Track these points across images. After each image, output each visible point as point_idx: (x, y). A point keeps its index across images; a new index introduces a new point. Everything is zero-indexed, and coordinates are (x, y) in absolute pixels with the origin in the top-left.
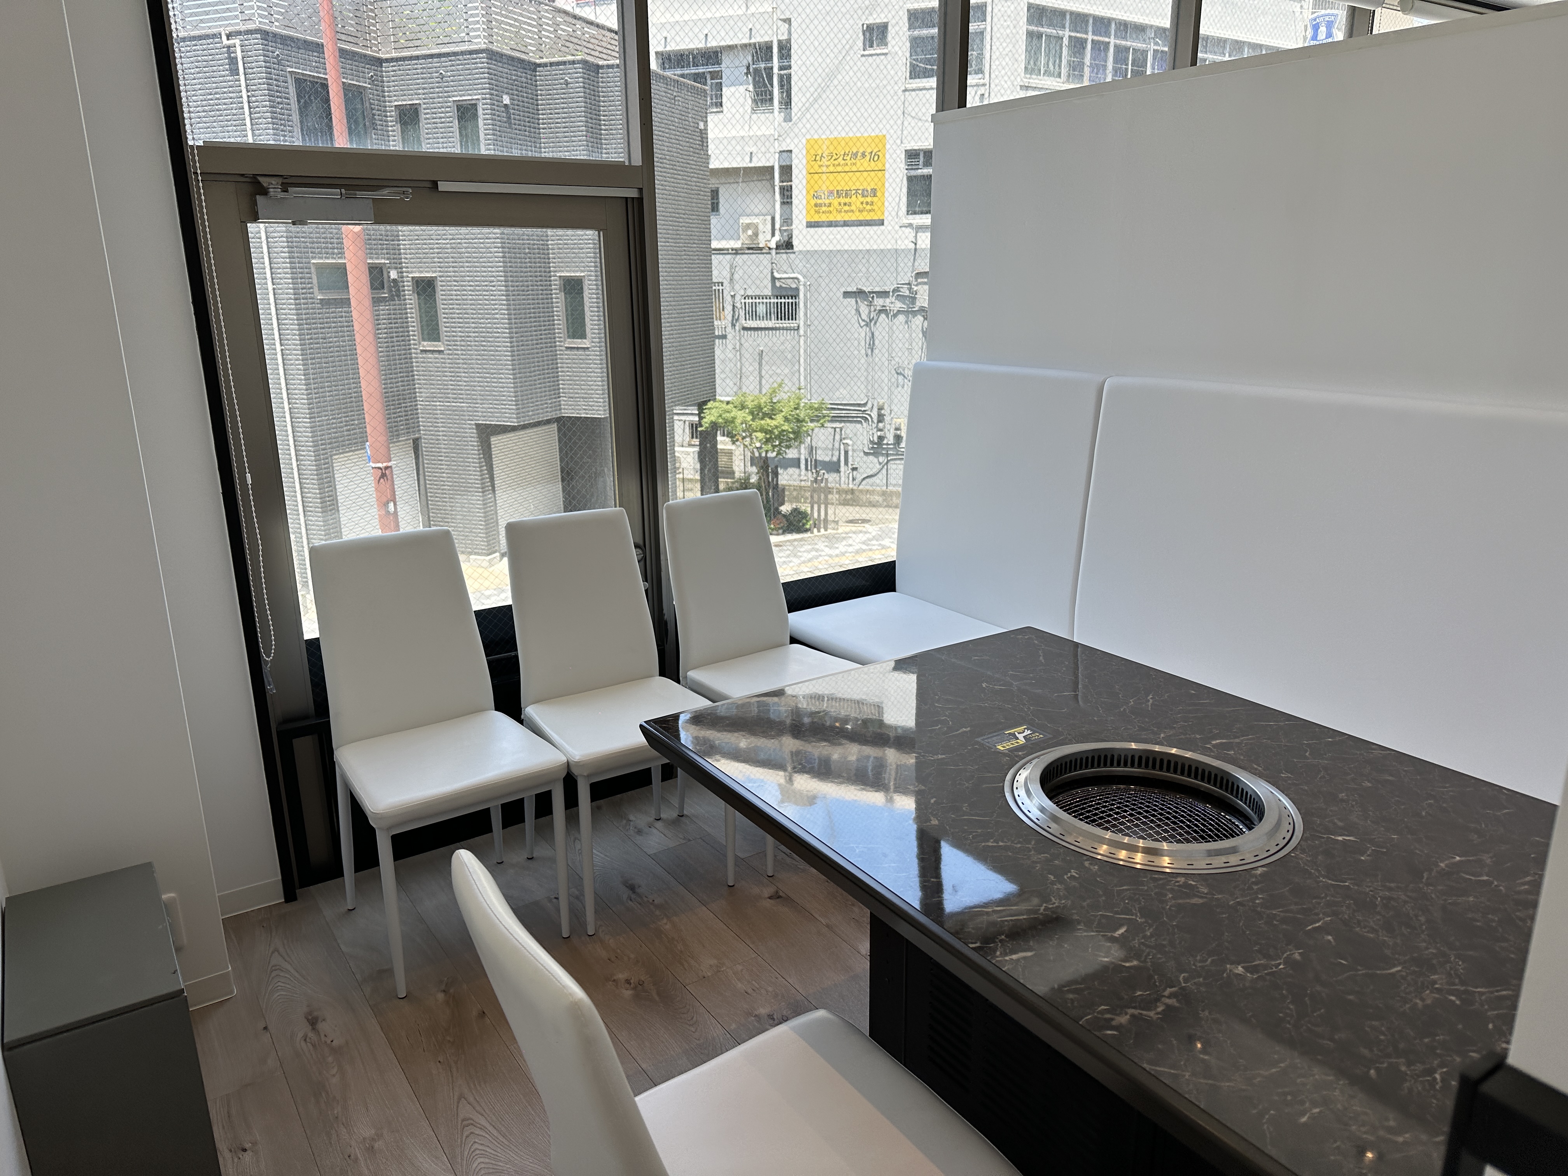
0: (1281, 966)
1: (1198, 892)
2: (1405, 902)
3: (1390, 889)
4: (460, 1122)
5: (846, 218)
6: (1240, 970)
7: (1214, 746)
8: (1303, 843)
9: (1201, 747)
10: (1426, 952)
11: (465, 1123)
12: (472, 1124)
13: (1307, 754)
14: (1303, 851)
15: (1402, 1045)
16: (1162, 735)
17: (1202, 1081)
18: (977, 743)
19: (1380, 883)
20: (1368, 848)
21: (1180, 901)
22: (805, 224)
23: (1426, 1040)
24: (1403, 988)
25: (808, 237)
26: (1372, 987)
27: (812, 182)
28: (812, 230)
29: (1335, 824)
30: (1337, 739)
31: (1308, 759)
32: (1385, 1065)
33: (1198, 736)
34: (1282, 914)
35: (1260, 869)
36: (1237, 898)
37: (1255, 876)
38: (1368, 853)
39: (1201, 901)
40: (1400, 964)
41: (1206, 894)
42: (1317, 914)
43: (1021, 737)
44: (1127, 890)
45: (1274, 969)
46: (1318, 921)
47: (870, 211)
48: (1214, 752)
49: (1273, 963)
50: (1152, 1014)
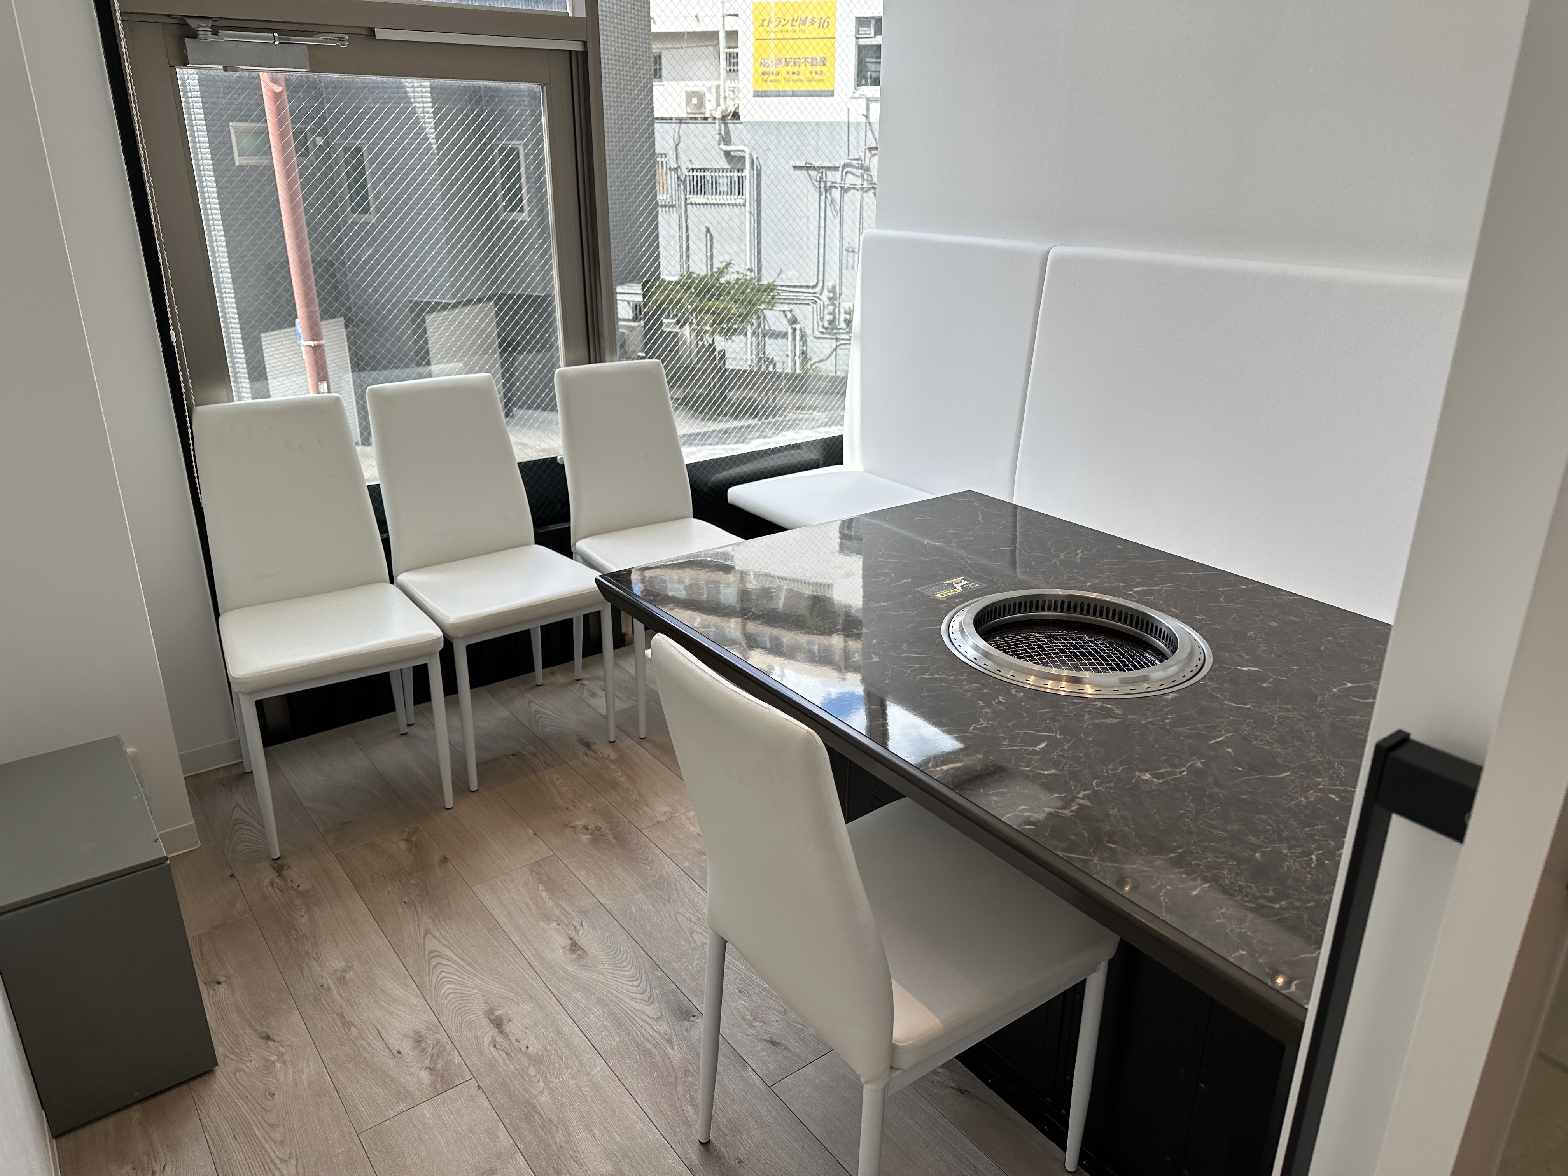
0: (1185, 773)
1: (1114, 713)
2: (1299, 720)
3: (1287, 710)
4: (427, 954)
5: (796, 87)
6: (1147, 776)
7: (1136, 592)
8: (1212, 673)
9: (1124, 593)
10: (1314, 760)
11: (432, 955)
12: (439, 956)
13: (1222, 599)
14: (1211, 680)
15: (1284, 834)
16: (1088, 584)
17: (1108, 864)
18: (918, 592)
19: (1278, 706)
20: (1270, 677)
21: (1097, 721)
22: (752, 94)
23: (1306, 829)
24: (1290, 788)
25: (757, 107)
26: (1263, 789)
27: (760, 50)
28: (760, 100)
29: (1242, 657)
30: (1250, 586)
31: (1222, 603)
32: (1270, 849)
33: (1121, 585)
34: (1188, 731)
35: (1171, 694)
36: (1149, 718)
37: (1167, 700)
38: (1270, 681)
39: (1115, 721)
40: (1289, 769)
41: (1120, 715)
42: (1220, 731)
43: (958, 586)
44: (1049, 712)
45: (1178, 776)
46: (1220, 737)
47: (819, 81)
48: (1135, 598)
49: (1177, 770)
50: (1066, 812)
